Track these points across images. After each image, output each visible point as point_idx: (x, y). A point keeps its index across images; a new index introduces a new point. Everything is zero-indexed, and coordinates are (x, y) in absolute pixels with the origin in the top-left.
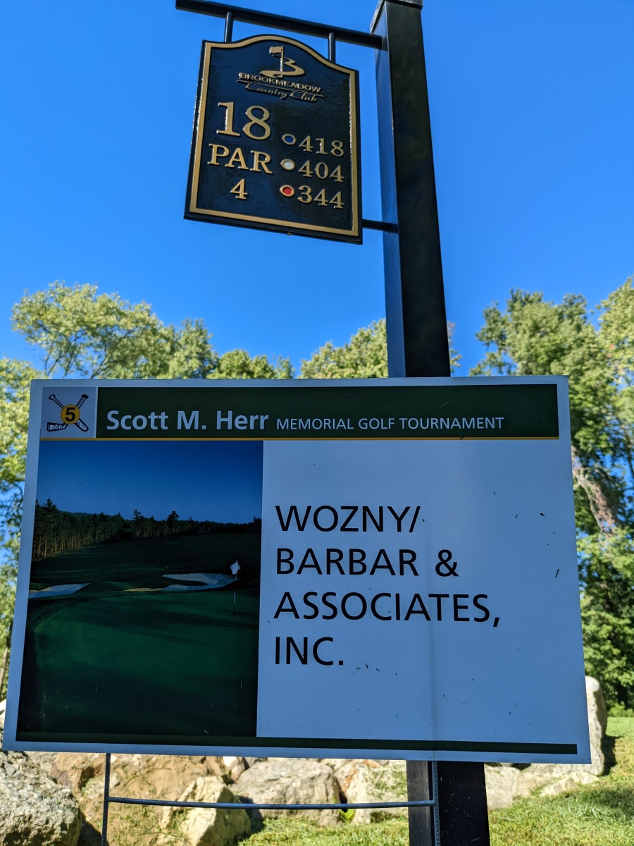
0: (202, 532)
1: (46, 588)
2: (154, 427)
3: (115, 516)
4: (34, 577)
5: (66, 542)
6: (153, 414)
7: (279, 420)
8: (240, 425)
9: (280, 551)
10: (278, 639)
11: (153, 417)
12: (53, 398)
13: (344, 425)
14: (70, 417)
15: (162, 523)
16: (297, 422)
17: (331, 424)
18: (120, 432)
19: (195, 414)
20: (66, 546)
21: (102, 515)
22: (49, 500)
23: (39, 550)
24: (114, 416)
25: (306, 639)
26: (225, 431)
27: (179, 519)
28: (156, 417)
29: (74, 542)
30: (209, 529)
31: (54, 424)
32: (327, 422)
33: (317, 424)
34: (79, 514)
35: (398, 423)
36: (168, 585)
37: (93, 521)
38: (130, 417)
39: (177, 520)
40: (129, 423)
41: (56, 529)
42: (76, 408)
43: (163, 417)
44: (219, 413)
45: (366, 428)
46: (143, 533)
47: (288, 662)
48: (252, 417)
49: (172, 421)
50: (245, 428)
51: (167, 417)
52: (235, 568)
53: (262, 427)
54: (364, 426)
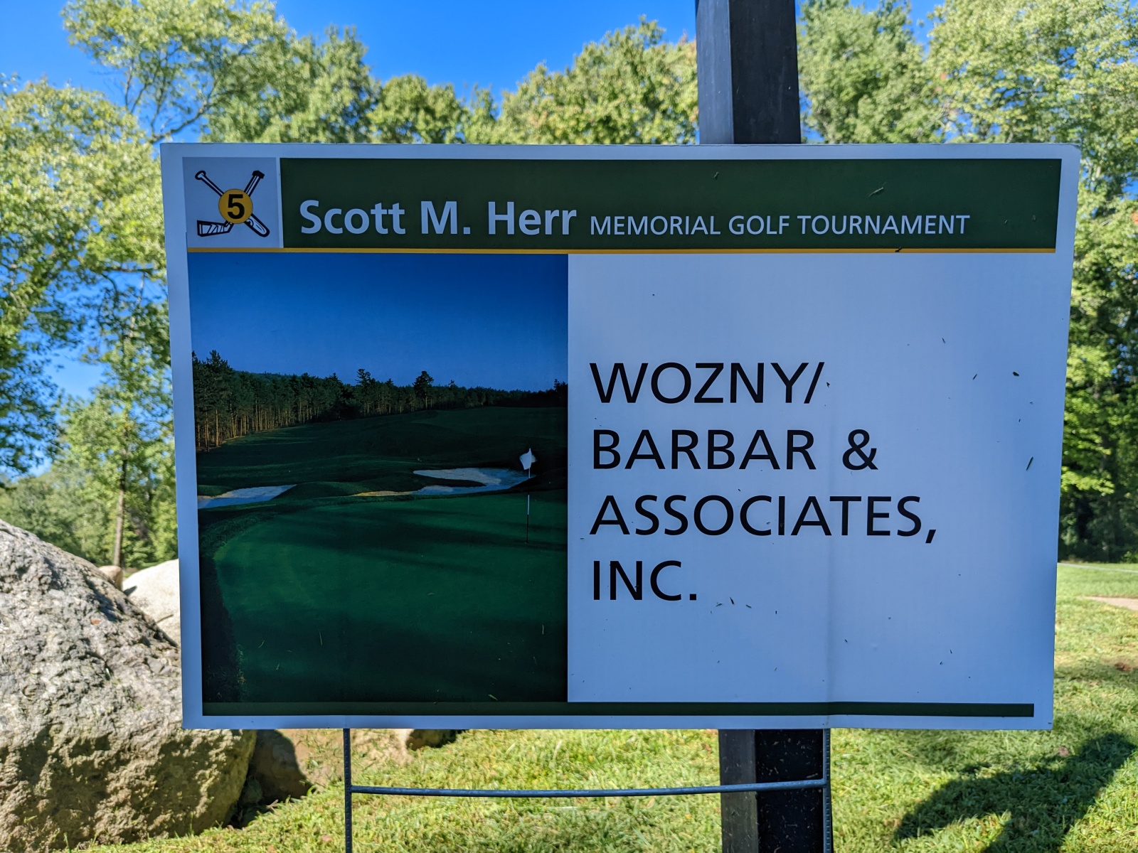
0: (472, 404)
1: (225, 491)
2: (382, 231)
3: (327, 379)
4: (204, 476)
5: (250, 420)
6: (378, 206)
7: (594, 219)
8: (528, 227)
9: (597, 433)
10: (597, 564)
11: (378, 211)
12: (201, 176)
13: (704, 228)
14: (236, 210)
15: (405, 390)
16: (625, 222)
17: (683, 226)
18: (324, 238)
19: (451, 207)
20: (251, 427)
21: (305, 377)
22: (214, 353)
23: (207, 434)
24: (310, 209)
25: (639, 564)
26: (502, 238)
27: (434, 384)
28: (385, 212)
29: (264, 421)
30: (484, 400)
31: (209, 224)
32: (676, 221)
33: (659, 225)
34: (267, 376)
35: (795, 224)
36: (421, 487)
37: (292, 386)
38: (339, 211)
39: (430, 386)
40: (338, 221)
41: (232, 399)
42: (244, 195)
43: (396, 211)
44: (492, 205)
45: (742, 232)
46: (376, 406)
47: (613, 597)
48: (548, 213)
49: (412, 219)
50: (537, 231)
51: (403, 212)
52: (528, 460)
53: (566, 231)
54: (739, 229)
